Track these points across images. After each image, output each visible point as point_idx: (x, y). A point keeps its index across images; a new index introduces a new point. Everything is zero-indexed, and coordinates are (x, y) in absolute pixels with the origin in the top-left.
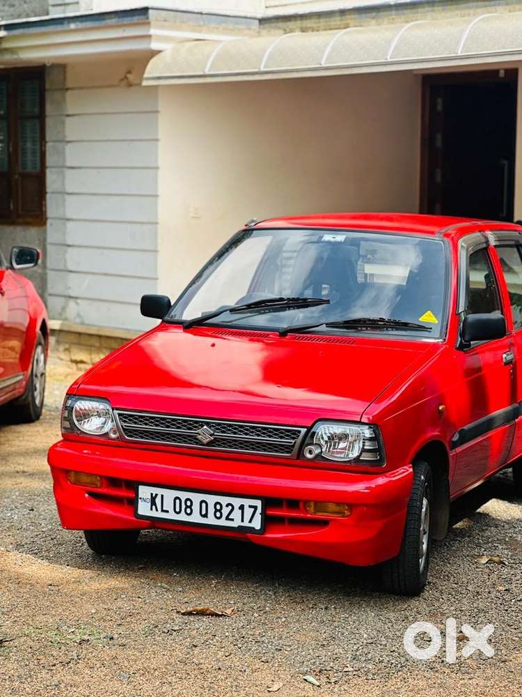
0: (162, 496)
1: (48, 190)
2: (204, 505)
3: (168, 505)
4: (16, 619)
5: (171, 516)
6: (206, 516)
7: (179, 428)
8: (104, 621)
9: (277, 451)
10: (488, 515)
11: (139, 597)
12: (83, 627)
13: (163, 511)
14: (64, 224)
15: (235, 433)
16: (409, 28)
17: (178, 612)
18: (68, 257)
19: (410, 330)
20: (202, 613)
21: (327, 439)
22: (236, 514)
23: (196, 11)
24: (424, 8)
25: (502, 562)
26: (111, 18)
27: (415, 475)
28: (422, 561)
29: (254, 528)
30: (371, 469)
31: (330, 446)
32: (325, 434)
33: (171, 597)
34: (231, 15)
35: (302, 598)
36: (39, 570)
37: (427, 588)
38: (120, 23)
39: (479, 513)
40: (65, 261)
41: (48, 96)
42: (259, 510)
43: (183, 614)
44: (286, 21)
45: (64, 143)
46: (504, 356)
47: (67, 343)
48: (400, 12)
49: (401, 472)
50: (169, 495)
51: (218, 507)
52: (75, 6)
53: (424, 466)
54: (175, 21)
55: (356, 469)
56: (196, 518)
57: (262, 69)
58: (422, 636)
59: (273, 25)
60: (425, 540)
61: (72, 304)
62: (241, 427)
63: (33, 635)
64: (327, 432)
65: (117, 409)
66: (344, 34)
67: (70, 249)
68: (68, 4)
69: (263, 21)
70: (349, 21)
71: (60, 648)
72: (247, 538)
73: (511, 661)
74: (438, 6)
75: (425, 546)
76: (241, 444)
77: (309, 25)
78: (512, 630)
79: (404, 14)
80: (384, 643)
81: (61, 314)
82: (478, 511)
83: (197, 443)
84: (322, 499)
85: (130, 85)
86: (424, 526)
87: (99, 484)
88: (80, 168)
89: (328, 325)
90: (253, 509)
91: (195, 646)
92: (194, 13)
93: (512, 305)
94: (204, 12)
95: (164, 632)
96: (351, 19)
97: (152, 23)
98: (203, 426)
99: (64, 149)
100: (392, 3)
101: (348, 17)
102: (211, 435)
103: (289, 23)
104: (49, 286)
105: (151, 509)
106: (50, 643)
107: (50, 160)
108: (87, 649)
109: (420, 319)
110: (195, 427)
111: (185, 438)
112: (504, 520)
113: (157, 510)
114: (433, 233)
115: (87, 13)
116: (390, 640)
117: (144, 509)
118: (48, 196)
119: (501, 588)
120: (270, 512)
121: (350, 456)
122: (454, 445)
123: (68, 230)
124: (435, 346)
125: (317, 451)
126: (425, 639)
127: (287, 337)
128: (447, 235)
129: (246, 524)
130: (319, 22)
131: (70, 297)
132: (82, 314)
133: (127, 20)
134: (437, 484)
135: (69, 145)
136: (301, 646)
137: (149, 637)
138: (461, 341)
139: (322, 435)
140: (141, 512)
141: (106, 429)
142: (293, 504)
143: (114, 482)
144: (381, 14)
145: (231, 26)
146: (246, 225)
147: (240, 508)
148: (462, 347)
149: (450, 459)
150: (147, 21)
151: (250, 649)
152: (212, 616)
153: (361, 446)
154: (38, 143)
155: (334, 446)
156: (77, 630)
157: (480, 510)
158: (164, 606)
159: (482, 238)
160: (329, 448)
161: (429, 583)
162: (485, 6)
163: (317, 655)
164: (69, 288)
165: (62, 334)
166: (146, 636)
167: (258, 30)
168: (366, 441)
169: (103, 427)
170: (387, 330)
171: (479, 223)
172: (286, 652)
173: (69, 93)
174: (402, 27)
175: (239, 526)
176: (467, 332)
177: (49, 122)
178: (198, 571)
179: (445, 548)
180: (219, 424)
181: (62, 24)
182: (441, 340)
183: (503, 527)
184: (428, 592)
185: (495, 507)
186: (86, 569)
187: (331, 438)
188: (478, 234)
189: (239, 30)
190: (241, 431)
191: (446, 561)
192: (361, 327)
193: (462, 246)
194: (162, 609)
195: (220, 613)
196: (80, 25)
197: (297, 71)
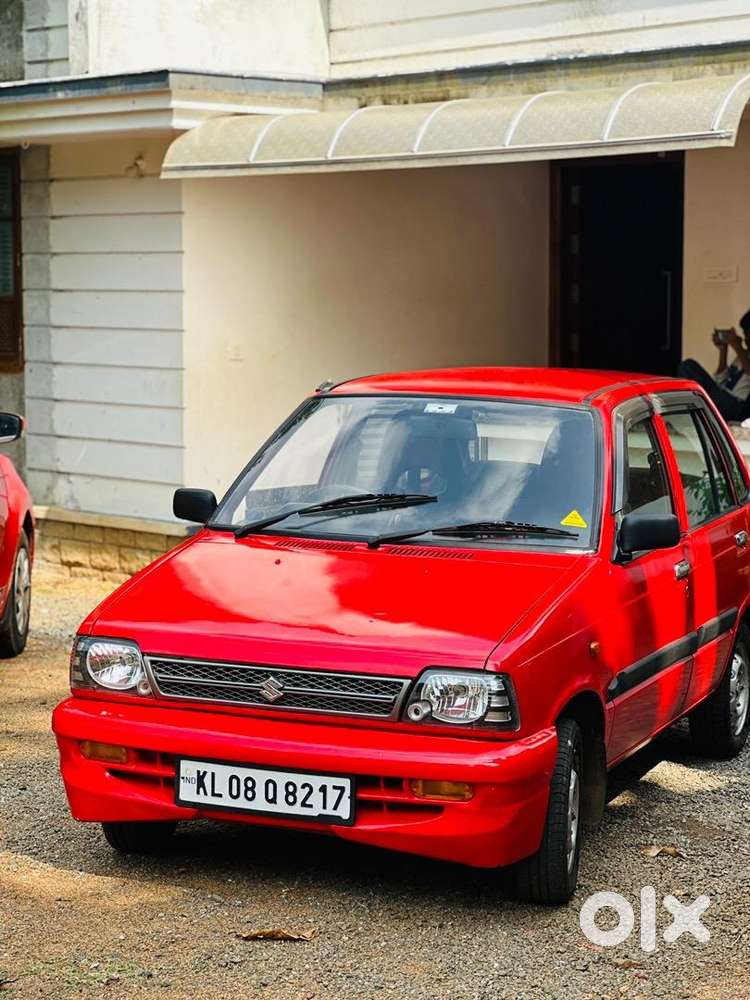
0: (213, 774)
1: (26, 322)
2: (271, 786)
3: (222, 787)
4: (17, 950)
5: (226, 801)
6: (273, 801)
7: (234, 680)
8: (138, 950)
9: (370, 711)
10: (656, 784)
11: (183, 916)
12: (109, 960)
13: (213, 794)
14: (50, 370)
15: (312, 687)
16: (535, 102)
17: (238, 936)
18: (55, 415)
19: (549, 537)
20: (272, 937)
21: (439, 695)
22: (316, 799)
23: (235, 74)
24: (554, 70)
25: (677, 855)
26: (116, 85)
27: (560, 738)
28: (571, 858)
29: (340, 817)
30: (499, 734)
31: (443, 702)
32: (437, 687)
33: (226, 914)
34: (284, 78)
35: (407, 911)
36: (42, 878)
37: (577, 894)
38: (128, 91)
39: (644, 782)
40: (52, 421)
41: (24, 189)
42: (347, 793)
43: (246, 939)
44: (361, 87)
45: (49, 256)
46: (677, 568)
47: (54, 537)
48: (521, 75)
49: (539, 737)
50: (223, 772)
51: (291, 789)
52: (63, 65)
53: (571, 727)
54: (206, 89)
55: (480, 735)
56: (260, 804)
57: (330, 157)
58: (573, 963)
59: (343, 91)
60: (574, 829)
61: (62, 482)
62: (321, 677)
63: (43, 972)
64: (439, 684)
65: (149, 655)
66: (444, 109)
67: (58, 406)
68: (52, 61)
69: (329, 86)
70: (449, 88)
71: (81, 991)
72: (332, 832)
73: (695, 996)
74: (574, 68)
75: (573, 837)
76: (321, 700)
77: (393, 93)
78: (696, 952)
79: (527, 79)
80: (521, 974)
81: (46, 497)
82: (643, 779)
83: (260, 701)
84: (433, 777)
85: (141, 176)
86: (573, 809)
87: (124, 758)
88: (71, 291)
89: (435, 532)
90: (339, 791)
91: (265, 985)
92: (232, 77)
93: (684, 487)
94: (245, 76)
95: (220, 966)
96: (451, 85)
97: (174, 92)
98: (268, 677)
99: (48, 263)
100: (509, 63)
101: (448, 82)
102: (280, 689)
103: (365, 90)
104: (29, 457)
105: (198, 792)
106: (66, 984)
107: (27, 280)
108: (118, 992)
109: (562, 523)
110: (258, 678)
111: (243, 693)
112: (679, 792)
113: (206, 794)
114: (576, 400)
115: (81, 77)
116: (530, 971)
117: (187, 792)
118: (26, 330)
119: (678, 891)
120: (362, 795)
121: (472, 716)
122: (611, 695)
123: (54, 379)
124: (584, 560)
125: (426, 710)
126: (578, 967)
127: (380, 549)
128: (597, 403)
129: (329, 811)
130: (407, 89)
131: (59, 473)
132: (76, 497)
133: (138, 88)
134: (588, 750)
135: (55, 258)
136: (409, 982)
137: (201, 973)
138: (619, 551)
139: (432, 688)
140: (183, 796)
141: (133, 682)
142: (394, 783)
143: (145, 756)
144: (494, 78)
145: (284, 95)
146: (317, 391)
147: (320, 790)
148: (620, 559)
149: (607, 713)
150: (166, 89)
151: (340, 988)
152: (285, 940)
153: (487, 704)
154: (11, 256)
155: (449, 702)
156: (102, 965)
157: (646, 777)
158: (218, 928)
159: (644, 404)
160: (443, 706)
161: (580, 886)
162: (640, 69)
163: (432, 993)
164: (58, 460)
165: (48, 524)
166: (197, 972)
167: (320, 97)
168: (493, 697)
169: (129, 679)
170: (517, 538)
171: (640, 382)
172: (390, 991)
173: (55, 184)
174: (524, 101)
175: (320, 815)
176: (627, 538)
177: (26, 226)
178: (262, 874)
179: (600, 834)
180: (290, 675)
181: (45, 91)
182: (591, 551)
183: (678, 801)
184: (580, 899)
185: (666, 773)
186: (107, 876)
187: (445, 692)
188: (639, 398)
189: (296, 98)
190: (321, 684)
191: (601, 854)
192: (482, 534)
193: (618, 419)
194: (215, 932)
195: (296, 937)
196: (71, 94)
197: (379, 160)
